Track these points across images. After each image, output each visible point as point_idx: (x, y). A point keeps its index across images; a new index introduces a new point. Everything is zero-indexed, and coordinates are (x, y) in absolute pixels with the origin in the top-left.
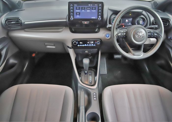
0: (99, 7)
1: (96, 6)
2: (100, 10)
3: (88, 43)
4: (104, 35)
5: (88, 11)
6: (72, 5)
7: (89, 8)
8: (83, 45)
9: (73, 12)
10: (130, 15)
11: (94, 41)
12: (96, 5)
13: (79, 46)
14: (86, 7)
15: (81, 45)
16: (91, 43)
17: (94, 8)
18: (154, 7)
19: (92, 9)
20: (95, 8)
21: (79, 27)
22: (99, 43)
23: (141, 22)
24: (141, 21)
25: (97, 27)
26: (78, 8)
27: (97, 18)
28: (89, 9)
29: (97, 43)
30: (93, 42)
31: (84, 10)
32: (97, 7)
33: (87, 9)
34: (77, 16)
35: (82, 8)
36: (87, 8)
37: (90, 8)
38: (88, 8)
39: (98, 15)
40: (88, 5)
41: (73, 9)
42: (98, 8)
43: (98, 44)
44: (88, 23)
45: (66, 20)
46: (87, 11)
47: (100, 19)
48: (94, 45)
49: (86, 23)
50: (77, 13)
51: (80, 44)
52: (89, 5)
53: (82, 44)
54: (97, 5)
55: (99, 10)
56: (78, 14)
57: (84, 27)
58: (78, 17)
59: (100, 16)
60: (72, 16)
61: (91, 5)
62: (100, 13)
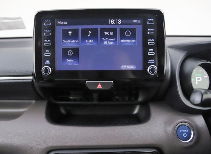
0: (145, 27)
1: (136, 24)
2: (151, 37)
4: (170, 129)
5: (108, 42)
6: (47, 23)
7: (112, 33)
9: (52, 48)
12: (135, 21)
14: (99, 27)
17: (128, 34)
19: (123, 36)
20: (134, 31)
21: (81, 100)
25: (140, 99)
26: (70, 32)
27: (141, 68)
28: (110, 37)
31: (91, 41)
32: (139, 30)
33: (103, 36)
34: (68, 61)
35: (85, 33)
36: (103, 30)
37: (114, 30)
38: (106, 33)
39: (146, 58)
40: (107, 23)
41: (53, 38)
42: (145, 30)
44: (108, 88)
45: (31, 77)
46: (105, 43)
47: (152, 70)
49: (99, 86)
50: (65, 50)
52: (112, 21)
54: (139, 22)
55: (146, 37)
56: (70, 53)
57: (95, 102)
58: (70, 64)
59: (151, 61)
60: (49, 61)
61: (118, 23)
62: (152, 50)
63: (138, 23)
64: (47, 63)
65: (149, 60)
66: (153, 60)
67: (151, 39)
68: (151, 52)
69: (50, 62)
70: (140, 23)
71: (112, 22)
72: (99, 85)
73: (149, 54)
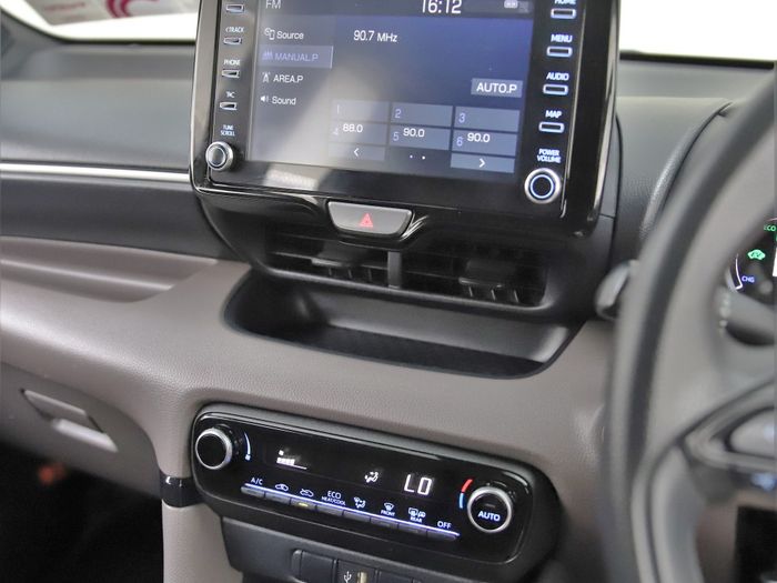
1: (512, 15)
3: (372, 478)
6: (235, 4)
8: (304, 501)
9: (244, 87)
13: (255, 488)
15: (280, 493)
16: (407, 488)
22: (501, 509)
29: (479, 505)
30: (426, 486)
42: (539, 40)
43: (491, 524)
48: (443, 529)
51: (273, 476)
53: (294, 481)
54: (524, 8)
59: (550, 155)
60: (230, 128)
61: (450, 10)
62: (557, 114)
63: (521, 11)
64: (227, 133)
65: (541, 151)
66: (557, 152)
67: (557, 74)
68: (554, 120)
69: (234, 130)
70: (526, 11)
71: (433, 8)
72: (367, 218)
73: (544, 126)
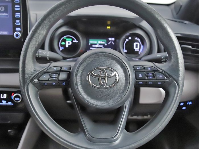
0: (14, 4)
1: (8, 2)
10: (109, 27)
11: (9, 94)
16: (1, 97)
17: (2, 9)
18: (175, 14)
20: (6, 7)
22: (19, 97)
23: (137, 47)
24: (137, 45)
27: (10, 33)
29: (15, 97)
30: (5, 96)
42: (13, 7)
43: (18, 101)
47: (17, 35)
48: (10, 103)
55: (14, 12)
62: (19, 21)
65: (16, 28)
66: (20, 28)
73: (16, 24)
